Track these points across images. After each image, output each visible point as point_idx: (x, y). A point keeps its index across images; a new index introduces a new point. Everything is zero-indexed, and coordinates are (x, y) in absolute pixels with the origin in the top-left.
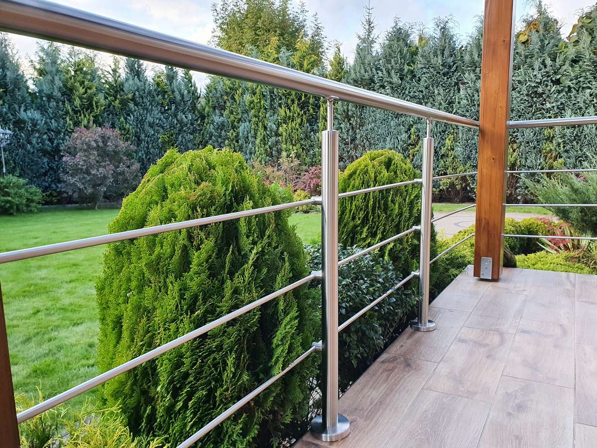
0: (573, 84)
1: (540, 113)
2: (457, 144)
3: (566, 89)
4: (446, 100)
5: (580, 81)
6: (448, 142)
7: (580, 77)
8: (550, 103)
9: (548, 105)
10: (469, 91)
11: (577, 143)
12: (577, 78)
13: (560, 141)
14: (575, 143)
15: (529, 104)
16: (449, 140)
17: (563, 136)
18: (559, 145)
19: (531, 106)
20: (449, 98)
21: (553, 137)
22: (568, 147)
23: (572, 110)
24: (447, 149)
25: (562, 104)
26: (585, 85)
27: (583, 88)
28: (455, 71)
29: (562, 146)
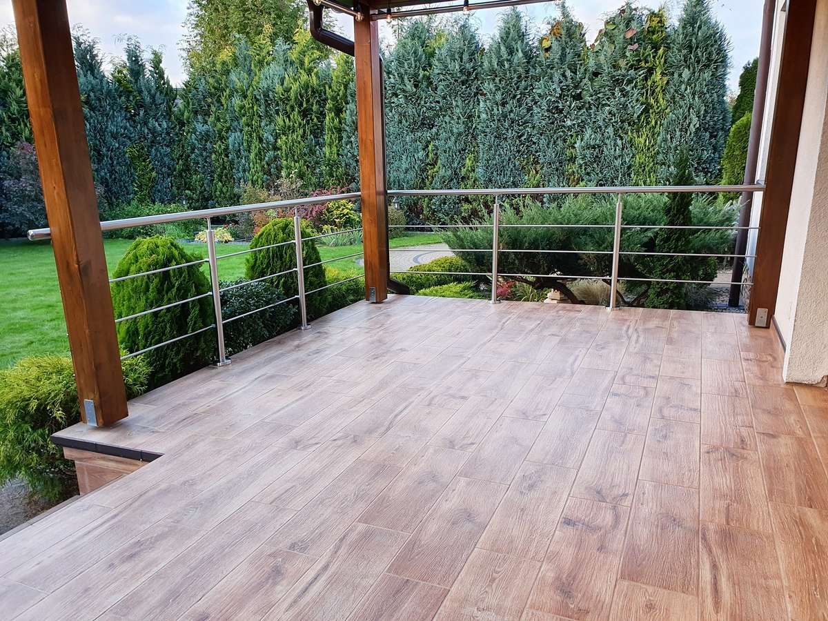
0: (592, 100)
1: (562, 132)
2: (478, 164)
3: (587, 105)
4: (465, 113)
5: (599, 97)
6: (468, 162)
7: (599, 93)
8: (571, 120)
9: (569, 123)
10: (488, 104)
11: (598, 165)
12: (596, 94)
13: (582, 162)
14: (595, 165)
15: (551, 121)
16: (470, 159)
17: (584, 158)
18: (581, 166)
19: (553, 123)
20: (468, 111)
21: (576, 158)
22: (588, 170)
23: (592, 129)
24: (468, 170)
25: (582, 121)
26: (604, 102)
27: (603, 105)
28: (475, 78)
29: (583, 167)
